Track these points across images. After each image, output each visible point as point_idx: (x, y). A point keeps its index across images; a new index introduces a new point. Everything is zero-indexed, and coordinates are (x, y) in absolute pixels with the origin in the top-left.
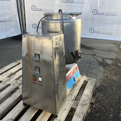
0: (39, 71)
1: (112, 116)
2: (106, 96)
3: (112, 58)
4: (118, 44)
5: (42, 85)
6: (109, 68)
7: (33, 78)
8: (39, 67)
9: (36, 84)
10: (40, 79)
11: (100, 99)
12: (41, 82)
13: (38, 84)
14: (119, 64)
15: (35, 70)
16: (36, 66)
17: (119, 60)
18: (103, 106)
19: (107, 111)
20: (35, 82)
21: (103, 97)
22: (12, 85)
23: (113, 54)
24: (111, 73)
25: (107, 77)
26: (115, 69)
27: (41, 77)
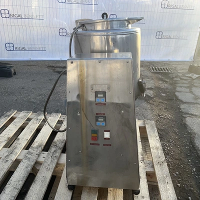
0: (105, 120)
1: (194, 170)
2: (173, 143)
3: (150, 87)
4: (147, 66)
5: (111, 145)
6: (154, 102)
7: (93, 135)
8: (104, 114)
9: (99, 145)
10: (107, 135)
11: (167, 149)
12: (109, 139)
13: (101, 145)
14: (163, 94)
15: (97, 120)
16: (97, 114)
17: (159, 89)
18: (176, 159)
19: (185, 164)
20: (96, 142)
21: (169, 146)
22: (24, 160)
23: (149, 81)
24: (160, 109)
25: (159, 115)
26: (161, 102)
27: (109, 131)
